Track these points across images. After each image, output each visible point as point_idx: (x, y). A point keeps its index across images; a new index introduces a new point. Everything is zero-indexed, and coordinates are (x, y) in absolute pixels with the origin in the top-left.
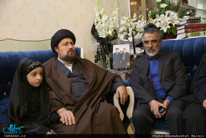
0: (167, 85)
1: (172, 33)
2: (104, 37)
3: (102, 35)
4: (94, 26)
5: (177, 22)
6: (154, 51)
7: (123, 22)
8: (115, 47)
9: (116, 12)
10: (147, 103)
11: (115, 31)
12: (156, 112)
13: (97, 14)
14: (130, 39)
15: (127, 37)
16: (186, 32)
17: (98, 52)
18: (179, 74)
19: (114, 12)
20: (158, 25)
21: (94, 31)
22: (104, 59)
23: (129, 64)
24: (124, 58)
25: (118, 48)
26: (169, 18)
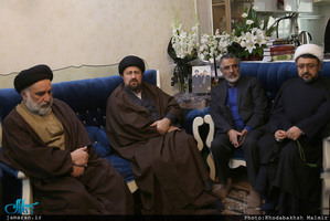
0: (246, 115)
1: (258, 55)
2: (182, 57)
3: (180, 55)
4: (170, 45)
5: (264, 42)
6: (235, 76)
7: (203, 40)
8: (194, 68)
9: (195, 28)
10: (226, 133)
11: (195, 50)
12: (235, 141)
13: (175, 31)
14: (212, 60)
15: (208, 57)
16: (272, 55)
17: (175, 74)
18: (258, 102)
19: (193, 28)
20: (242, 44)
21: (171, 50)
22: (182, 82)
23: (209, 88)
24: (204, 81)
25: (197, 71)
26: (255, 37)
